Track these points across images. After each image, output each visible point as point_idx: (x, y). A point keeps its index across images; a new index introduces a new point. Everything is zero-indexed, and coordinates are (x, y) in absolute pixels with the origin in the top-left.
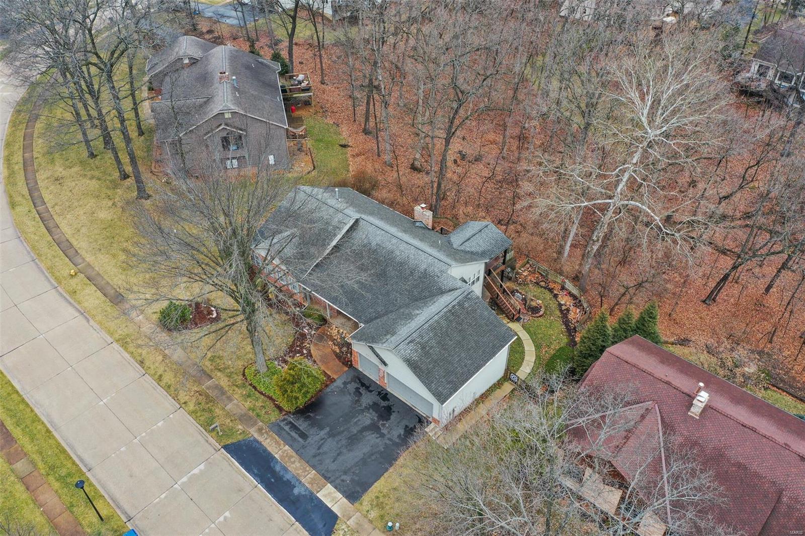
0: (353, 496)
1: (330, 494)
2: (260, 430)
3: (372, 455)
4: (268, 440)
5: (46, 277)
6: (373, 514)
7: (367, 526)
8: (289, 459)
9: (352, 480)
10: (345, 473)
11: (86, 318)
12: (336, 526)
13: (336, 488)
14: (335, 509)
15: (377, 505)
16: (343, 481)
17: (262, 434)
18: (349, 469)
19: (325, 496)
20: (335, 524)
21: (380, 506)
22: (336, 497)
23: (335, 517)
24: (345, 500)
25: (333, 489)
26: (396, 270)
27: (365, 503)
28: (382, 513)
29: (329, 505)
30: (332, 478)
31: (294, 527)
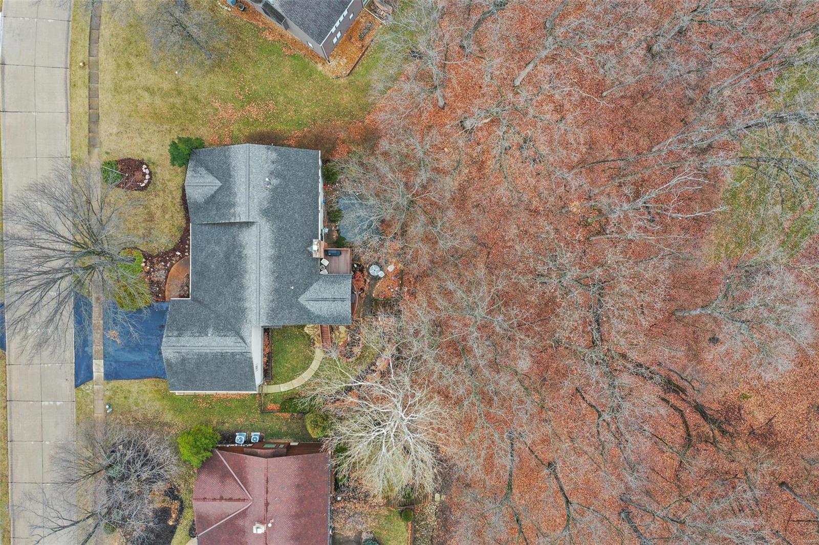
0: (109, 376)
1: (99, 365)
2: (98, 299)
3: (138, 364)
4: (97, 309)
5: (67, 49)
6: (108, 393)
7: (101, 395)
8: (97, 329)
9: (115, 368)
10: (116, 362)
11: (68, 119)
12: (88, 383)
13: (104, 365)
14: (95, 375)
15: (114, 391)
16: (111, 364)
17: (97, 302)
18: (120, 362)
19: (96, 364)
20: (89, 381)
21: (115, 393)
22: (100, 369)
23: (91, 378)
24: (103, 374)
25: (102, 365)
26: (237, 286)
27: (110, 385)
28: (113, 397)
29: (94, 370)
30: (107, 359)
31: (72, 365)
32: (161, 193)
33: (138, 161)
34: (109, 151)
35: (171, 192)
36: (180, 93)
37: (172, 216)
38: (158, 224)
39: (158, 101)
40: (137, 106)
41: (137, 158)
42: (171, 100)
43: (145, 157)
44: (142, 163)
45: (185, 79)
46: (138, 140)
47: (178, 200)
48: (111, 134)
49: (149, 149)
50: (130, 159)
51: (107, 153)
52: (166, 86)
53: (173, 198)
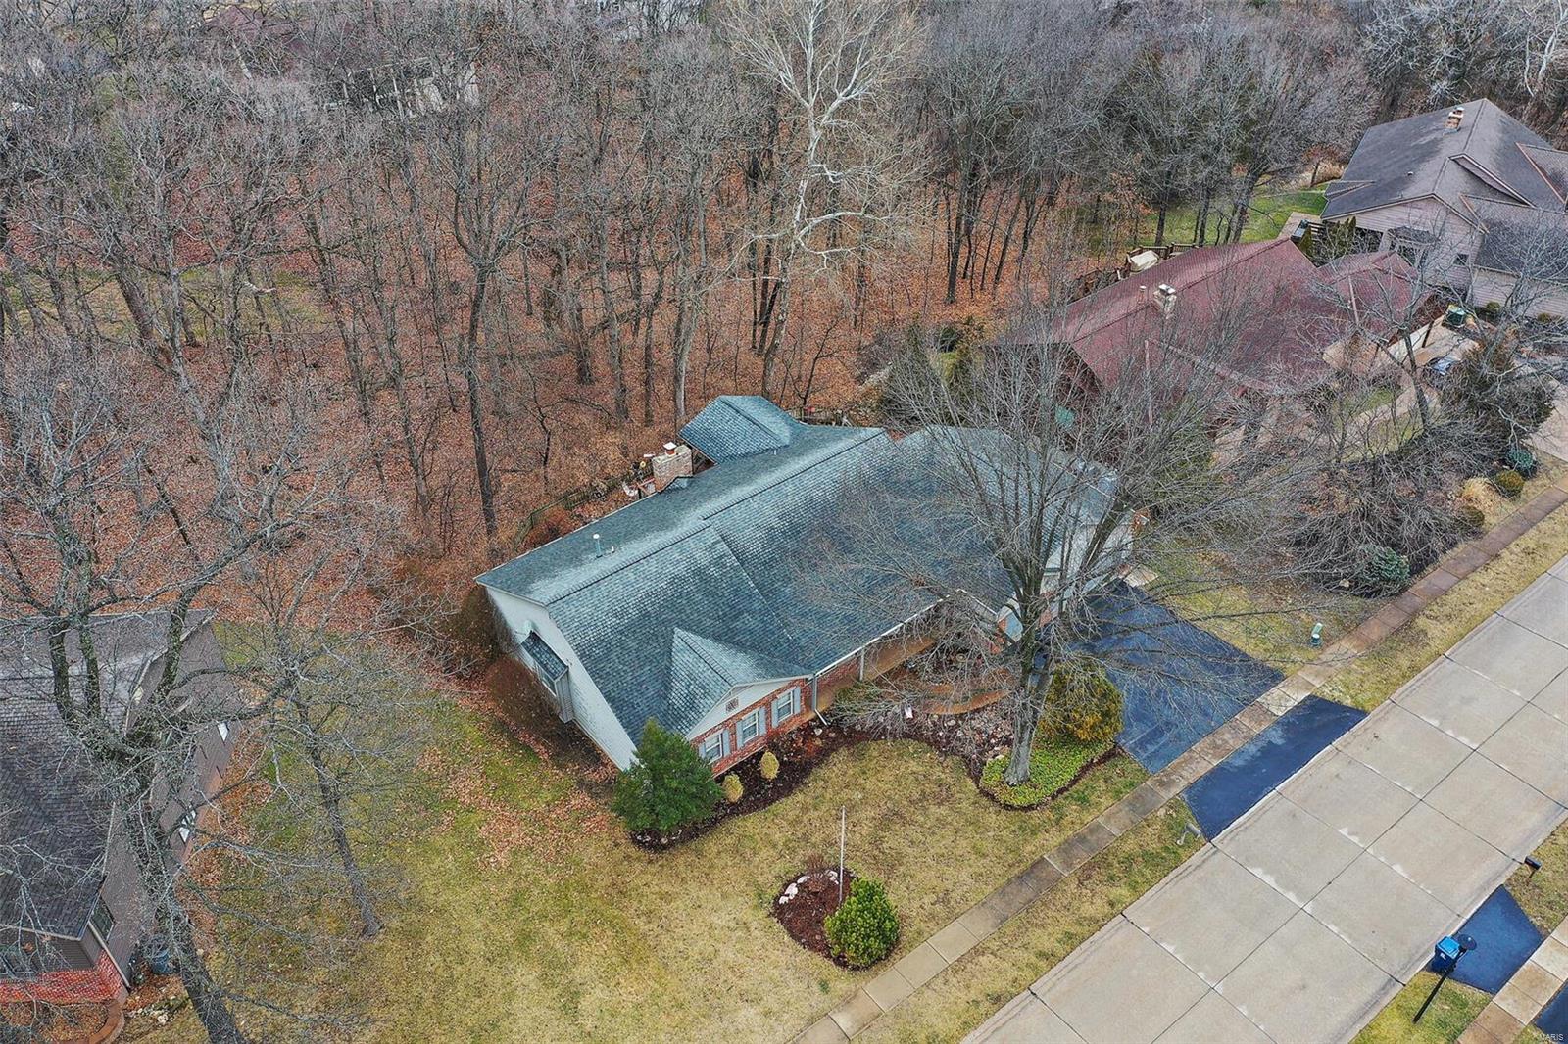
2: (1164, 784)
4: (1185, 773)
8: (1219, 746)
12: (1329, 700)
14: (1300, 697)
17: (1173, 781)
20: (1326, 701)
23: (1314, 699)
32: (816, 838)
33: (781, 920)
34: (816, 988)
35: (797, 821)
36: (524, 939)
37: (846, 787)
38: (889, 798)
39: (583, 972)
40: (638, 1006)
41: (779, 927)
42: (559, 946)
43: (759, 919)
44: (779, 911)
45: (476, 946)
46: (728, 954)
47: (800, 797)
48: (767, 1014)
49: (732, 924)
50: (793, 936)
51: (824, 987)
52: (526, 975)
53: (805, 810)
